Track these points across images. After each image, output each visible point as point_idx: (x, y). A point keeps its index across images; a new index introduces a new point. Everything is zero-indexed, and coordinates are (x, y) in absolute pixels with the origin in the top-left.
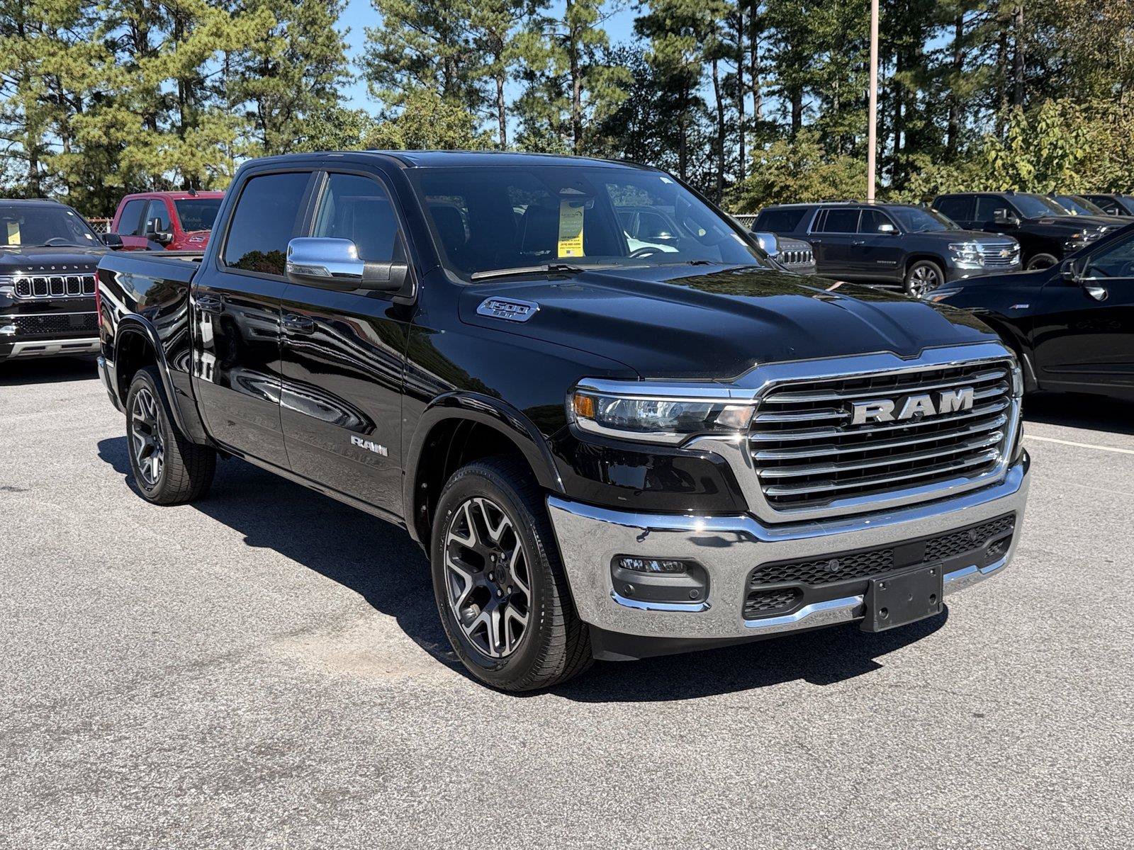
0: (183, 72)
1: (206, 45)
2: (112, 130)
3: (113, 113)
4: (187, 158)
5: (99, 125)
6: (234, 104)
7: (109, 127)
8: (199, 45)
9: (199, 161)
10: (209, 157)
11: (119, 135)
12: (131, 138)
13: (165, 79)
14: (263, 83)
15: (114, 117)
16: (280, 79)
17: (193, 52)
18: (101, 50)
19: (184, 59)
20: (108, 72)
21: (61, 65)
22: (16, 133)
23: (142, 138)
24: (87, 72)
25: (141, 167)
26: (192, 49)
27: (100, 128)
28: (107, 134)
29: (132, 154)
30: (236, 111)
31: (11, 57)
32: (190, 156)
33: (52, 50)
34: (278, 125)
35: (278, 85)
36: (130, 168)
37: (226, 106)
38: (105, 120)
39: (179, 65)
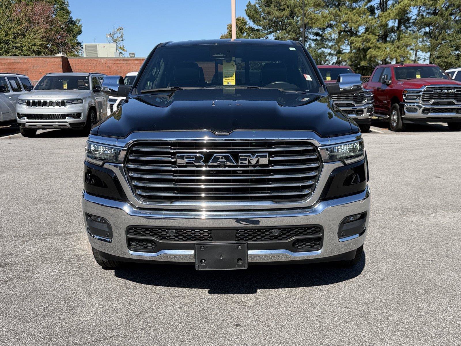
0: (396, 17)
1: (406, 4)
2: (365, 43)
3: (366, 35)
4: (392, 53)
5: (360, 41)
6: (420, 28)
7: (364, 42)
8: (403, 5)
9: (397, 54)
10: (402, 52)
11: (367, 44)
12: (372, 45)
13: (389, 20)
14: (431, 18)
15: (366, 37)
16: (439, 16)
17: (400, 8)
18: (365, 10)
19: (397, 11)
20: (366, 19)
21: (348, 18)
22: (332, 46)
23: (377, 45)
24: (358, 20)
25: (375, 57)
26: (400, 7)
27: (361, 42)
28: (363, 44)
29: (372, 52)
30: (421, 32)
31: (331, 16)
32: (394, 52)
33: (347, 12)
34: (437, 37)
35: (437, 19)
36: (370, 58)
37: (416, 30)
38: (362, 39)
39: (395, 14)
